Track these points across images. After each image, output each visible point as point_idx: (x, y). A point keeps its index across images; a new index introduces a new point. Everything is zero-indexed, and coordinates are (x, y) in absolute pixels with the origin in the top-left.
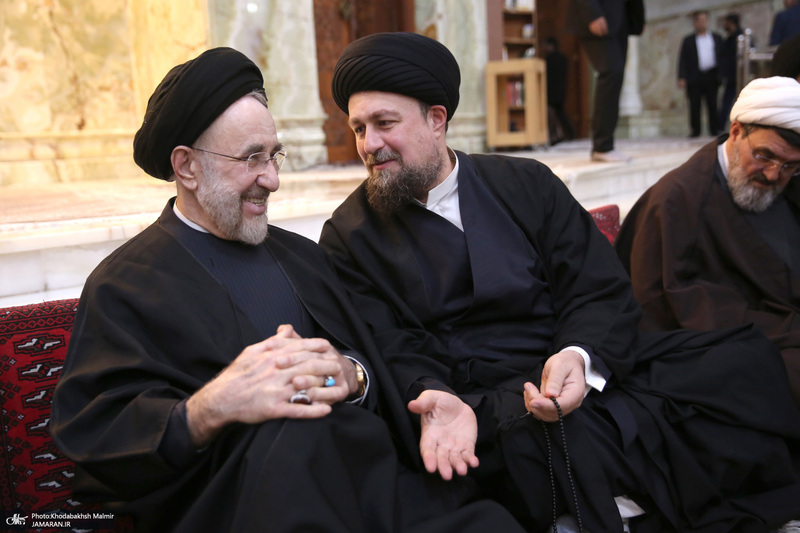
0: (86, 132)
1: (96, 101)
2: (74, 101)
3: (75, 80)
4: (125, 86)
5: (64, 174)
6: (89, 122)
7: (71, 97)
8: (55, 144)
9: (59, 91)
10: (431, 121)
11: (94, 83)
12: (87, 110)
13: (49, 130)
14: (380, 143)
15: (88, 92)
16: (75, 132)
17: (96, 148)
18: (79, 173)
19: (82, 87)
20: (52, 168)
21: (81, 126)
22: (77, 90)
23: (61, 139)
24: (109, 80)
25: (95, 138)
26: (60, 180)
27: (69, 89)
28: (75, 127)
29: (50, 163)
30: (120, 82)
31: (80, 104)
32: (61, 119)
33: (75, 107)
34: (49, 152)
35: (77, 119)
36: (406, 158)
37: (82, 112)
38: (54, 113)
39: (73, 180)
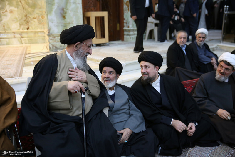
0: (29, 30)
1: (32, 22)
2: (26, 22)
3: (26, 16)
4: (40, 17)
5: (23, 42)
6: (30, 28)
7: (25, 20)
8: (21, 34)
9: (22, 19)
10: (155, 69)
11: (32, 17)
12: (30, 24)
13: (19, 30)
14: (145, 71)
15: (30, 19)
16: (26, 30)
17: (32, 35)
18: (27, 42)
19: (28, 18)
20: (20, 40)
21: (28, 29)
22: (27, 19)
23: (22, 32)
24: (36, 16)
25: (32, 32)
26: (22, 44)
27: (24, 18)
28: (26, 29)
29: (19, 39)
30: (39, 16)
31: (28, 22)
32: (22, 27)
33: (26, 23)
34: (19, 36)
35: (27, 27)
36: (149, 75)
37: (28, 25)
38: (20, 25)
39: (26, 43)
